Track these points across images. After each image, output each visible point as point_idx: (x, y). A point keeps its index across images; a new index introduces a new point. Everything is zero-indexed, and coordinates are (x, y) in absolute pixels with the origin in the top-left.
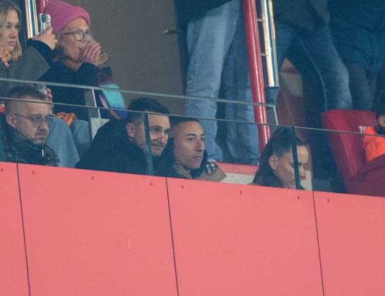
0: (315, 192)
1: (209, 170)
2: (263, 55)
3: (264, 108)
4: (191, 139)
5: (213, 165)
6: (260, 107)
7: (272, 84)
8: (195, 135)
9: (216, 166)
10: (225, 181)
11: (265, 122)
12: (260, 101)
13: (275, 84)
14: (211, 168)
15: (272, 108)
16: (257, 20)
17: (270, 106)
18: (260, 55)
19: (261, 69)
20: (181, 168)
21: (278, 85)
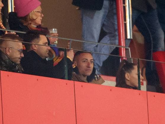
0: (148, 92)
1: (96, 79)
2: (125, 22)
3: (124, 49)
4: (85, 61)
5: (98, 76)
6: (123, 48)
7: (129, 37)
8: (87, 59)
9: (100, 77)
10: (104, 84)
11: (125, 56)
12: (122, 45)
13: (130, 37)
14: (97, 77)
15: (128, 49)
16: (123, 5)
17: (127, 48)
18: (124, 22)
19: (124, 29)
20: (82, 76)
21: (132, 38)
